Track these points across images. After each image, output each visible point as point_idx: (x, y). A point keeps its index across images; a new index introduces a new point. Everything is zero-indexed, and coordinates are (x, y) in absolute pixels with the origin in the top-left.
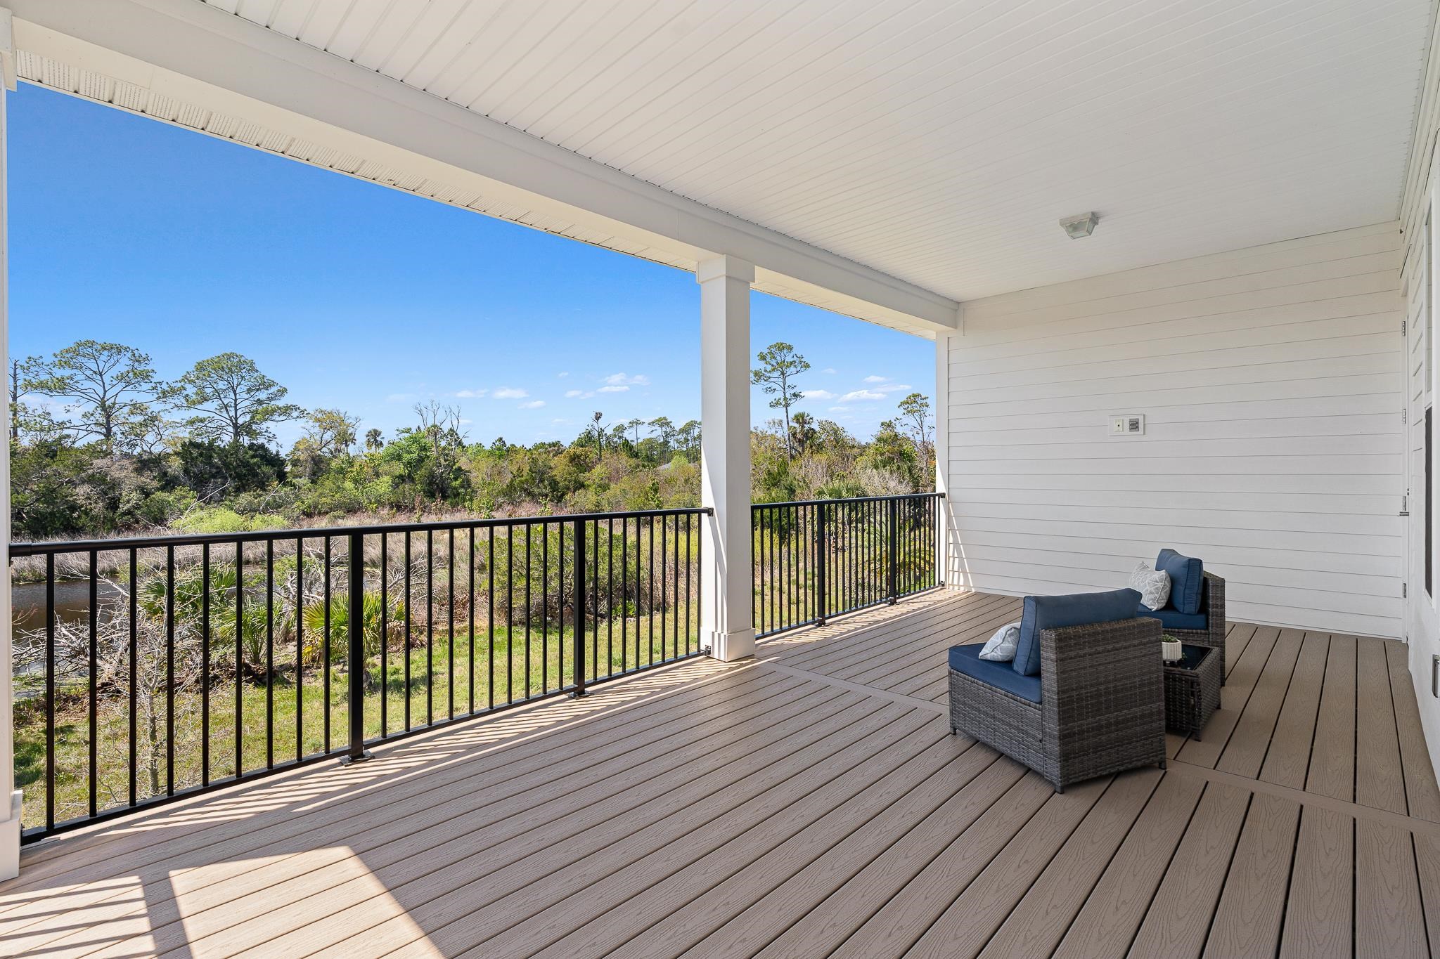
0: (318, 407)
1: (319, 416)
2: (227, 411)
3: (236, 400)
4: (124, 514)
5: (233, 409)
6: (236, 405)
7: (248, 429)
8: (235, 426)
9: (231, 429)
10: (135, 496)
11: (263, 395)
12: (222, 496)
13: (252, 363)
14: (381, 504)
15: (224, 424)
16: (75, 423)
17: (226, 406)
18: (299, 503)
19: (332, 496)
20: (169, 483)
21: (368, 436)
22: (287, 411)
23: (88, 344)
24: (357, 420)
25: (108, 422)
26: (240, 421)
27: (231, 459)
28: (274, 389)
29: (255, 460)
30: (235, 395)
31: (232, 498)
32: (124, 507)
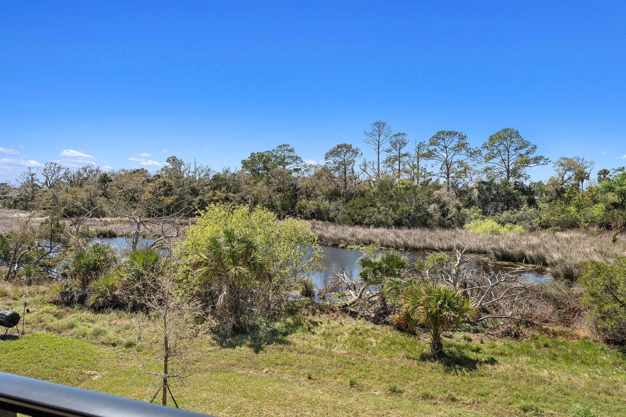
0: (562, 156)
1: (563, 162)
2: (504, 162)
3: (509, 156)
4: (449, 219)
5: (507, 162)
6: (509, 159)
7: (514, 173)
8: (508, 171)
9: (506, 173)
10: (454, 210)
11: (523, 152)
12: (495, 212)
13: (517, 132)
14: (593, 223)
15: (503, 171)
16: (435, 173)
17: (504, 160)
18: (537, 219)
19: (558, 215)
20: (470, 204)
21: (599, 174)
22: (537, 160)
23: (443, 132)
24: (592, 163)
25: (448, 172)
26: (511, 168)
27: (501, 191)
28: (529, 147)
29: (515, 191)
30: (508, 152)
31: (499, 214)
32: (450, 216)
